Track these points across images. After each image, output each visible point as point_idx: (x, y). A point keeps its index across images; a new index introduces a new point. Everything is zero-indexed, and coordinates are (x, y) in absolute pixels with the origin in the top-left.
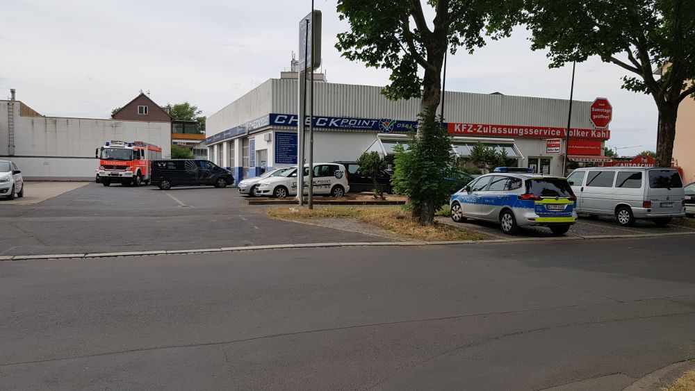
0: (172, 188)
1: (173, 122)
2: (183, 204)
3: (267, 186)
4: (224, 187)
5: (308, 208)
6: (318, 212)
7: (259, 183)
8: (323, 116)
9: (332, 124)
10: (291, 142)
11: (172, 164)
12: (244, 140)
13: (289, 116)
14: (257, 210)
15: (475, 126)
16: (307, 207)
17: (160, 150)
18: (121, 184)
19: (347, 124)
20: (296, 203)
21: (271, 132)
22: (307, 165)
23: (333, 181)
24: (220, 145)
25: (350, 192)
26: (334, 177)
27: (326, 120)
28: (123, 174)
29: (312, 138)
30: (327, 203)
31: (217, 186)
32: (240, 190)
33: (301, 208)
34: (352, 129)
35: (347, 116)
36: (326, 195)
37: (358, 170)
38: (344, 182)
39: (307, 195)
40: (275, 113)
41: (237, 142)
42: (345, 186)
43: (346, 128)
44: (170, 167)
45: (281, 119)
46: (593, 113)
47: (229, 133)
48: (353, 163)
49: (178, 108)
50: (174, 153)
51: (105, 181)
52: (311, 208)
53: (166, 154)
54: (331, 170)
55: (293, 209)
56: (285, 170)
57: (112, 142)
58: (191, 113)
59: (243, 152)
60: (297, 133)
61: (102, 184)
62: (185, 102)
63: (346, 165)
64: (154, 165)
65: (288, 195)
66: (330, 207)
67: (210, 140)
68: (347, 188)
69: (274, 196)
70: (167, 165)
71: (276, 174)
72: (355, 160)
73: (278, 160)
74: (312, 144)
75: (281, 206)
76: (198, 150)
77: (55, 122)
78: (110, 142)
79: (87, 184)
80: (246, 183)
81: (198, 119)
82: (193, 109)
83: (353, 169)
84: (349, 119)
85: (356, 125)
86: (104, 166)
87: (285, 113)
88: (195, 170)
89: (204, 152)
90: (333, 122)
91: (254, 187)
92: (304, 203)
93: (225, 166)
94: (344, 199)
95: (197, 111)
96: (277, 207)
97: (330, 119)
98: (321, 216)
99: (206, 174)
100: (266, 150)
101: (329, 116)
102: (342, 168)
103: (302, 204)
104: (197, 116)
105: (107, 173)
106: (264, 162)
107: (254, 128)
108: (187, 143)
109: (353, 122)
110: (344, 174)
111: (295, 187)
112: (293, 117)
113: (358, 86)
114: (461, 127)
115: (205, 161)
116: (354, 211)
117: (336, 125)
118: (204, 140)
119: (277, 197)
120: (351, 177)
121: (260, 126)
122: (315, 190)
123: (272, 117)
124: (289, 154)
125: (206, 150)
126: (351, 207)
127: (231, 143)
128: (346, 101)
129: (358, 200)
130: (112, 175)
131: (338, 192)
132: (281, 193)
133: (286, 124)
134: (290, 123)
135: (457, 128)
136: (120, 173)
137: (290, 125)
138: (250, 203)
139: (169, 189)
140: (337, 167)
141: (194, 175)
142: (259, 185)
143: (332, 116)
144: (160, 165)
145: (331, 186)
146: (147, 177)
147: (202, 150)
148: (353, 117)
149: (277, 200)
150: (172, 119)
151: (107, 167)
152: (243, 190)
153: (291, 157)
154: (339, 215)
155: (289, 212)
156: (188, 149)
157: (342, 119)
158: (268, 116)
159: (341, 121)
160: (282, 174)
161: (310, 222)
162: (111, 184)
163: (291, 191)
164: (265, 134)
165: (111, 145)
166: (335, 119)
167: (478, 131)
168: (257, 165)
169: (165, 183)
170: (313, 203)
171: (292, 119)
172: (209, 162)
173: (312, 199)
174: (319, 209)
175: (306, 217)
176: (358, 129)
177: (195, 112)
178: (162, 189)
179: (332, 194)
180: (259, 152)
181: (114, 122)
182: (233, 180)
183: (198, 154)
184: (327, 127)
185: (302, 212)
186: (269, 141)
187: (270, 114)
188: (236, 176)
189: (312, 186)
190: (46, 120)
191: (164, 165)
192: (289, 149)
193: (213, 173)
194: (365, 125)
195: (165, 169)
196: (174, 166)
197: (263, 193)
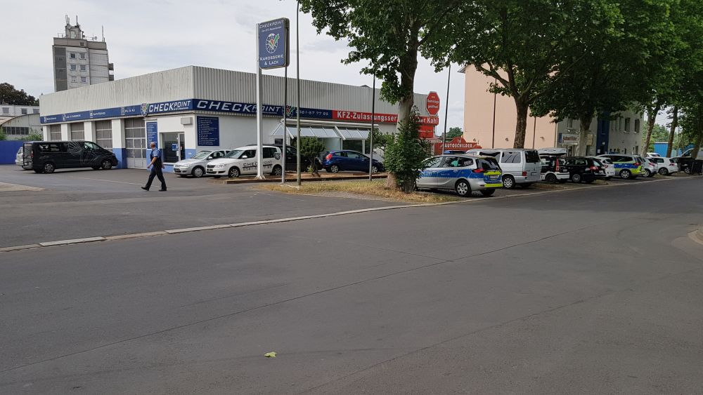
0: (56, 170)
3: (222, 168)
10: (211, 126)
11: (55, 146)
12: (133, 121)
13: (210, 102)
15: (352, 113)
16: (293, 184)
23: (274, 161)
26: (274, 158)
27: (241, 105)
32: (180, 172)
40: (197, 98)
41: (117, 123)
44: (52, 149)
45: (202, 104)
46: (428, 104)
47: (103, 113)
59: (126, 133)
64: (36, 147)
65: (240, 174)
70: (50, 147)
73: (200, 143)
80: (186, 164)
87: (205, 99)
88: (80, 152)
90: (246, 108)
91: (195, 168)
97: (243, 104)
99: (91, 156)
100: (184, 132)
102: (279, 150)
110: (281, 156)
111: (245, 167)
114: (341, 114)
117: (249, 110)
121: (173, 110)
123: (195, 102)
124: (209, 136)
133: (207, 109)
134: (210, 108)
135: (339, 114)
137: (210, 110)
141: (78, 156)
144: (42, 147)
153: (212, 140)
157: (253, 105)
158: (190, 101)
164: (181, 117)
166: (248, 105)
167: (354, 118)
169: (48, 167)
171: (212, 105)
176: (266, 114)
179: (273, 173)
186: (189, 124)
187: (193, 99)
191: (46, 147)
192: (210, 132)
193: (98, 155)
194: (271, 111)
195: (48, 151)
196: (57, 148)
197: (219, 173)
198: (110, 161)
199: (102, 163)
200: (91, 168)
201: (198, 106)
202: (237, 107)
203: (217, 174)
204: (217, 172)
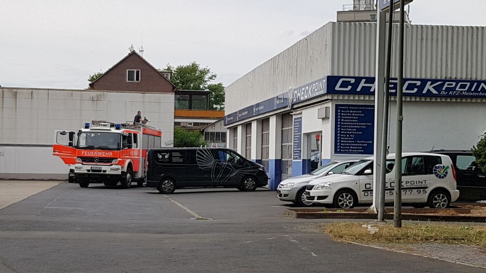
0: (176, 191)
1: (177, 93)
2: (197, 216)
3: (324, 190)
4: (254, 190)
5: (393, 226)
6: (410, 232)
7: (310, 184)
8: (413, 77)
9: (428, 90)
10: (360, 120)
11: (178, 154)
12: (285, 117)
13: (358, 80)
14: (310, 226)
16: (391, 224)
17: (159, 134)
18: (103, 185)
19: (454, 89)
20: (374, 216)
21: (330, 105)
22: (392, 155)
23: (432, 181)
24: (248, 126)
25: (459, 200)
26: (434, 175)
27: (419, 83)
28: (108, 169)
29: (401, 113)
30: (425, 218)
31: (242, 189)
32: (280, 195)
33: (381, 224)
34: (461, 96)
35: (454, 77)
36: (418, 205)
37: (474, 164)
38: (449, 183)
39: (392, 204)
40: (336, 74)
41: (273, 121)
42: (451, 191)
43: (451, 97)
44: (174, 160)
45: (344, 84)
47: (261, 108)
48: (464, 153)
49: (182, 71)
50: (179, 140)
51: (82, 180)
52: (399, 225)
53: (167, 141)
54: (428, 165)
55: (370, 227)
56: (352, 164)
57: (94, 123)
58: (201, 79)
59: (283, 136)
60: (374, 106)
61: (78, 185)
62: (192, 62)
63: (453, 156)
64: (153, 156)
65: (356, 203)
66: (430, 224)
67: (232, 118)
68: (455, 193)
69: (335, 205)
70: (171, 157)
71: (335, 171)
72: (468, 148)
73: (339, 149)
74: (400, 122)
75: (348, 221)
76: (212, 134)
77: (15, 95)
78: (90, 122)
79: (56, 184)
80: (290, 183)
81: (210, 87)
82: (204, 72)
83: (464, 163)
84: (457, 82)
85: (469, 90)
86: (81, 158)
87: (352, 75)
88: (211, 163)
89: (222, 137)
90: (429, 87)
91: (303, 190)
92: (386, 217)
93: (253, 157)
94: (451, 212)
95: (209, 75)
96: (342, 222)
97: (424, 82)
98: (416, 239)
99: (227, 171)
100: (321, 131)
101: (423, 77)
102: (446, 160)
103: (383, 220)
104: (209, 83)
105: (84, 168)
107: (302, 98)
108: (195, 124)
109: (463, 86)
110: (450, 171)
111: (368, 190)
112: (364, 80)
113: (472, 27)
115: (225, 151)
116: (471, 232)
117: (435, 92)
118: (221, 119)
119: (339, 207)
120: (460, 176)
121: (312, 96)
122: (406, 196)
123: (332, 81)
124: (357, 138)
125: (224, 134)
126: (464, 225)
127: (264, 122)
128: (452, 54)
129: (476, 213)
130: (93, 171)
131: (440, 200)
132: (347, 200)
133: (353, 92)
134: (359, 89)
136: (104, 168)
137: (359, 93)
138: (299, 216)
139: (172, 193)
140: (438, 160)
141: (209, 171)
142: (311, 187)
143: (429, 77)
144: (160, 157)
145: (429, 191)
146: (140, 175)
147: (218, 134)
148: (464, 78)
149: (339, 211)
150: (174, 88)
151: (86, 160)
152: (286, 195)
154: (446, 239)
155: (363, 232)
156: (197, 132)
157: (445, 81)
158: (325, 81)
159: (443, 85)
160: (348, 170)
161: (400, 249)
162: (90, 185)
163: (362, 198)
164: (319, 107)
165: (92, 127)
166: (433, 81)
168: (304, 157)
169: (167, 184)
170: (401, 218)
171: (362, 84)
172: (230, 151)
173: (400, 211)
174: (411, 227)
175: (390, 239)
176: (472, 97)
177: (206, 78)
178: (162, 192)
179: (430, 203)
180: (308, 135)
181: (94, 93)
182: (267, 178)
183: (213, 140)
184: (419, 94)
185: (385, 231)
186: (325, 118)
187: (328, 77)
188: (271, 173)
189: (401, 188)
190: (3, 92)
191: (166, 157)
192: (358, 130)
193: (237, 168)
194: (483, 90)
195: (168, 162)
196: (180, 157)
197: (318, 199)
198: (255, 178)
199: (243, 181)
200: (236, 189)
201: (337, 88)
202: (410, 87)
203: (316, 200)
204: (316, 198)
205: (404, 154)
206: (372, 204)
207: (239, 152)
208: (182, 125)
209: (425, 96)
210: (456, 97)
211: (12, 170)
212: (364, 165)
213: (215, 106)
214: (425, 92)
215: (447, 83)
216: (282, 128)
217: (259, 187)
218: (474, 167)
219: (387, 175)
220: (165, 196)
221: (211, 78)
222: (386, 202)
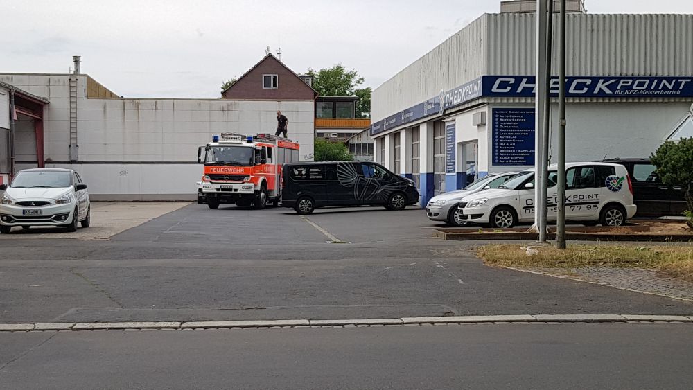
0: (315, 211)
1: (318, 100)
2: (334, 239)
3: (478, 207)
4: (402, 209)
5: (556, 247)
6: (575, 254)
7: (463, 200)
8: (583, 75)
9: (600, 89)
10: (521, 125)
11: (316, 169)
12: (436, 124)
13: (519, 79)
14: (462, 249)
16: (554, 245)
17: (297, 148)
18: (235, 205)
19: (630, 87)
20: (534, 236)
21: (486, 109)
22: (553, 166)
23: (604, 195)
24: (396, 135)
25: (636, 216)
26: (606, 188)
27: (589, 82)
28: (240, 188)
29: (563, 117)
30: (594, 238)
31: (390, 207)
32: (430, 214)
33: (543, 246)
34: (639, 96)
35: (630, 74)
36: (588, 223)
38: (625, 197)
39: (554, 222)
40: (492, 74)
41: (423, 129)
42: (627, 206)
43: (628, 96)
44: (312, 176)
45: (503, 85)
47: (411, 114)
48: (643, 162)
49: (325, 75)
50: (320, 152)
51: (211, 201)
52: (563, 246)
53: (306, 155)
54: (599, 176)
55: (528, 249)
56: (511, 176)
57: (223, 136)
58: (346, 83)
59: (435, 147)
60: (534, 110)
61: (207, 206)
62: (337, 64)
63: (630, 165)
64: (288, 172)
65: (516, 222)
66: (599, 244)
67: (378, 127)
68: (631, 209)
69: (491, 224)
70: (308, 172)
71: (495, 185)
72: (646, 155)
73: (497, 159)
74: (563, 127)
75: (505, 243)
76: (358, 145)
77: (138, 105)
78: (219, 135)
79: (183, 205)
80: (442, 201)
81: (357, 92)
82: (350, 76)
83: (642, 173)
84: (634, 78)
85: (648, 88)
86: (210, 175)
87: (511, 74)
88: (354, 179)
89: (368, 148)
90: (601, 85)
91: (455, 208)
92: (549, 237)
93: (403, 172)
94: (626, 231)
95: (356, 78)
96: (497, 244)
97: (595, 80)
98: (581, 262)
99: (372, 187)
100: (477, 140)
101: (595, 74)
102: (621, 171)
103: (545, 240)
104: (356, 88)
105: (214, 187)
106: (473, 163)
107: (455, 103)
108: (340, 135)
109: (641, 84)
110: (625, 183)
111: (530, 207)
112: (525, 80)
113: (651, 15)
115: (370, 164)
116: (648, 253)
117: (608, 91)
118: (367, 128)
119: (496, 226)
120: (639, 189)
121: (465, 100)
122: (570, 213)
123: (488, 81)
124: (518, 147)
125: (371, 145)
126: (641, 245)
127: (414, 131)
128: (628, 46)
129: (656, 230)
130: (223, 190)
131: (614, 217)
132: (505, 218)
133: (513, 94)
134: (519, 90)
136: (235, 187)
137: (520, 95)
138: (449, 237)
139: (310, 213)
140: (611, 170)
141: (351, 188)
142: (464, 205)
143: (601, 74)
144: (297, 173)
145: (600, 206)
146: (275, 193)
147: (364, 145)
148: (642, 74)
149: (496, 231)
150: (315, 95)
151: (215, 177)
152: (436, 214)
153: (523, 153)
154: (618, 261)
155: (521, 254)
156: (341, 144)
157: (619, 79)
158: (480, 81)
159: (618, 82)
160: (507, 184)
161: (562, 274)
162: (221, 206)
163: (522, 216)
164: (475, 112)
165: (221, 140)
166: (606, 79)
168: (459, 169)
169: (305, 203)
170: (565, 238)
171: (523, 84)
172: (376, 165)
173: (564, 229)
174: (577, 248)
175: (551, 263)
176: (652, 96)
177: (353, 82)
178: (299, 213)
179: (603, 220)
180: (463, 144)
181: (226, 102)
182: (417, 195)
183: (358, 153)
184: (590, 94)
185: (546, 254)
186: (482, 125)
187: (483, 77)
188: (422, 189)
189: (564, 205)
190: (124, 103)
191: (303, 173)
192: (519, 137)
193: (383, 184)
194: (665, 88)
195: (305, 179)
196: (319, 173)
197: (472, 218)
198: (403, 195)
199: (390, 198)
201: (494, 90)
202: (579, 86)
203: (469, 219)
204: (470, 216)
205: (568, 165)
206: (534, 223)
207: (387, 167)
208: (325, 136)
209: (597, 96)
210: (632, 96)
211: (136, 191)
212: (525, 177)
213: (363, 114)
214: (596, 91)
215: (622, 81)
216: (434, 137)
217: (408, 205)
218: (655, 178)
219: (548, 189)
220: (302, 217)
221: (358, 82)
222: (548, 219)
